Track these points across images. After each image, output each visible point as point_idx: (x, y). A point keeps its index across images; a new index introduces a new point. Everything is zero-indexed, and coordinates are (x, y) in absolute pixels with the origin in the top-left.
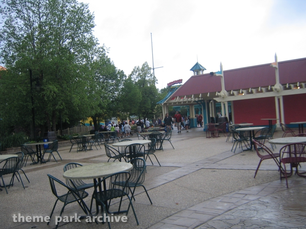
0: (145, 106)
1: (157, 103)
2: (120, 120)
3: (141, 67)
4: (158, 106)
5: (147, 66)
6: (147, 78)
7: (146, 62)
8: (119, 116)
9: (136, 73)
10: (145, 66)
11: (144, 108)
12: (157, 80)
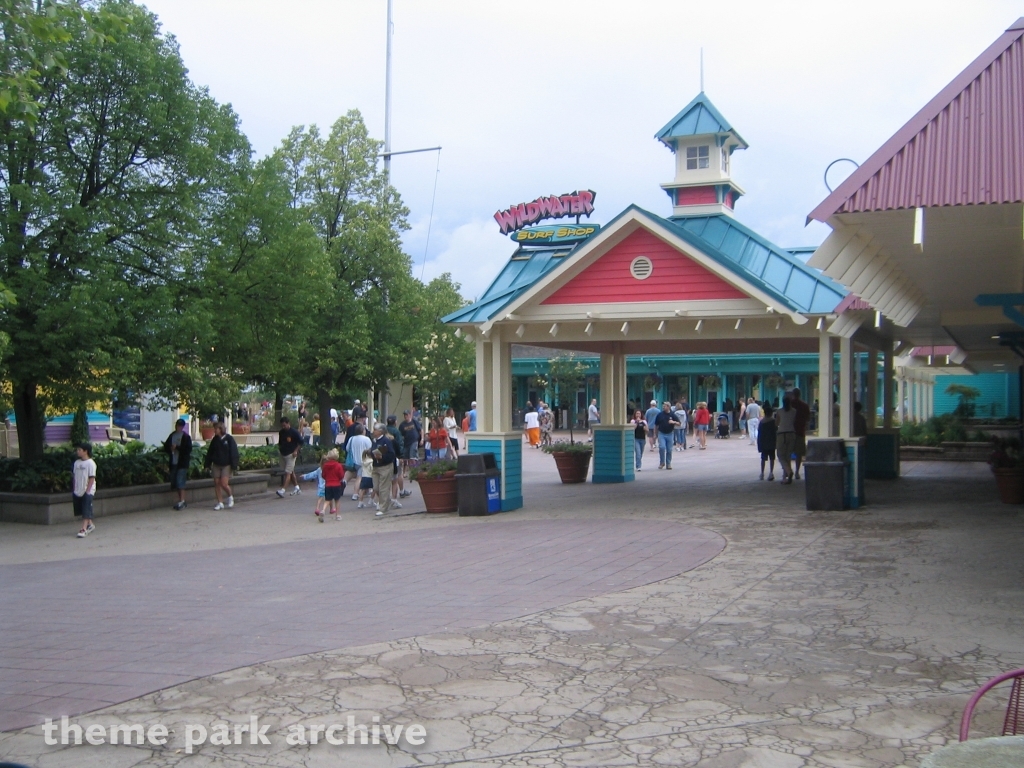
0: (341, 337)
1: (445, 320)
2: (184, 408)
3: (325, 135)
4: (445, 336)
5: (361, 132)
6: (354, 197)
7: (356, 113)
8: (181, 383)
9: (296, 163)
10: (350, 128)
11: (330, 350)
12: (406, 212)
